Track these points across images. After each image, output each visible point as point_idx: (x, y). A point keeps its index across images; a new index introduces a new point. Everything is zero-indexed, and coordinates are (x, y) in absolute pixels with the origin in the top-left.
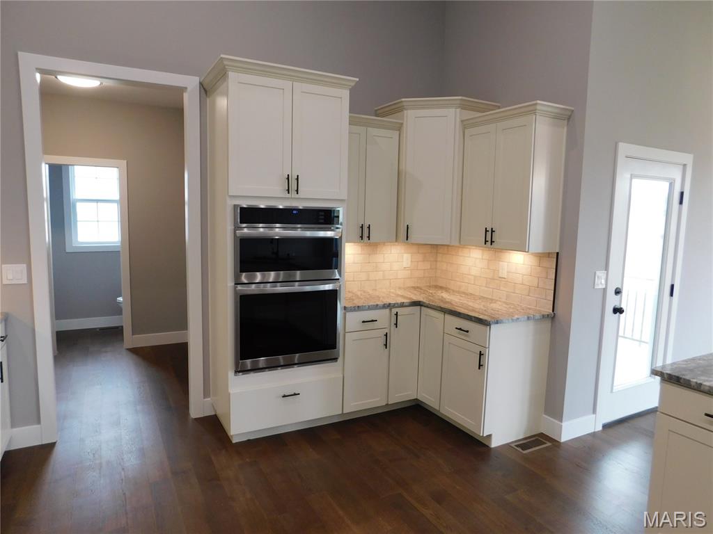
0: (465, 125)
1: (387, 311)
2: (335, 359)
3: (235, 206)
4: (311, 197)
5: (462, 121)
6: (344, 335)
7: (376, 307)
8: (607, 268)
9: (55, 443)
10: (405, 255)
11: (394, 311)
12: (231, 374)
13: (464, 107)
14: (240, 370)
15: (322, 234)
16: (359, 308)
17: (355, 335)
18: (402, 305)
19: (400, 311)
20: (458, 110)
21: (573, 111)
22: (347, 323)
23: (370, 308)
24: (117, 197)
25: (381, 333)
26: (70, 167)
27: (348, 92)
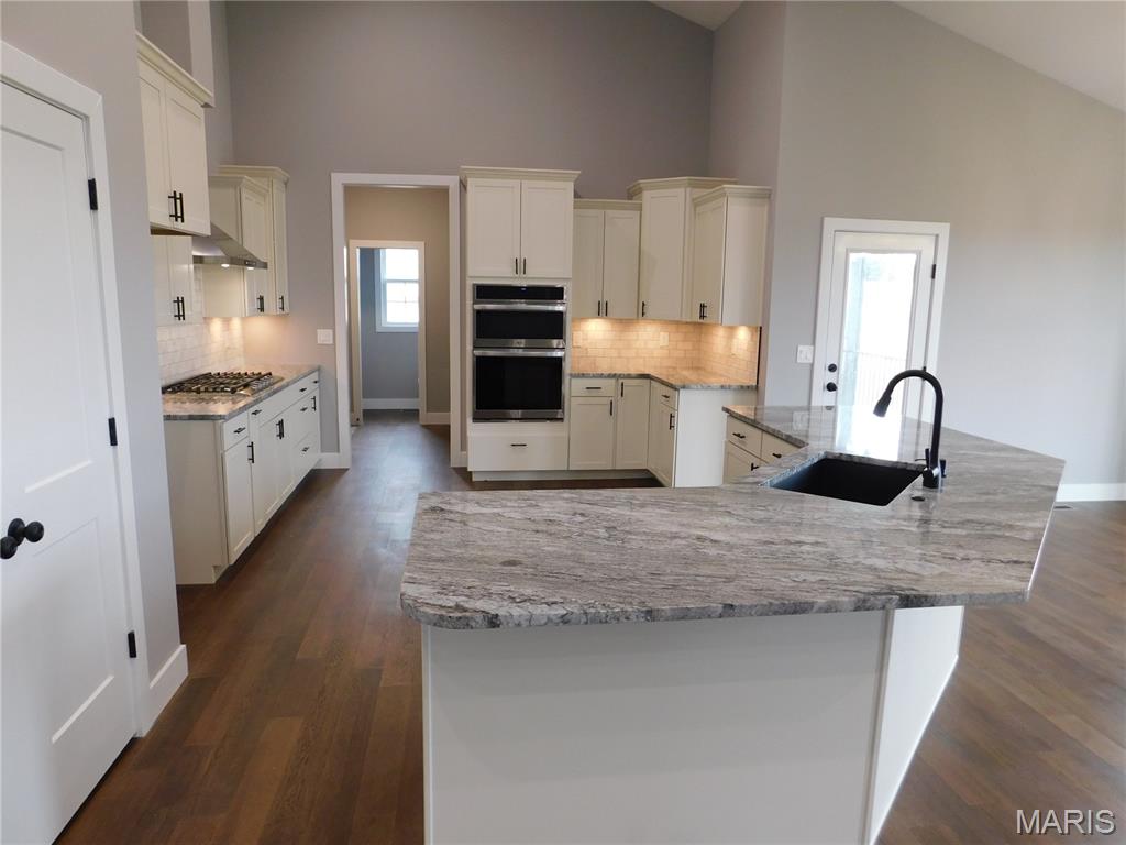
0: (696, 203)
1: (613, 381)
2: (561, 420)
3: (474, 285)
4: (537, 276)
5: (693, 200)
6: (570, 400)
7: (601, 376)
8: (814, 344)
9: (347, 469)
10: (662, 334)
11: (621, 381)
12: (469, 420)
13: (694, 186)
14: (476, 419)
15: (550, 308)
16: (583, 376)
17: (581, 400)
18: (629, 377)
19: (626, 382)
20: (689, 190)
21: (770, 190)
22: (572, 388)
23: (594, 377)
24: (416, 277)
25: (607, 401)
26: (381, 251)
27: (572, 184)
